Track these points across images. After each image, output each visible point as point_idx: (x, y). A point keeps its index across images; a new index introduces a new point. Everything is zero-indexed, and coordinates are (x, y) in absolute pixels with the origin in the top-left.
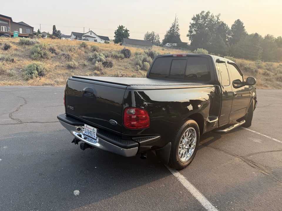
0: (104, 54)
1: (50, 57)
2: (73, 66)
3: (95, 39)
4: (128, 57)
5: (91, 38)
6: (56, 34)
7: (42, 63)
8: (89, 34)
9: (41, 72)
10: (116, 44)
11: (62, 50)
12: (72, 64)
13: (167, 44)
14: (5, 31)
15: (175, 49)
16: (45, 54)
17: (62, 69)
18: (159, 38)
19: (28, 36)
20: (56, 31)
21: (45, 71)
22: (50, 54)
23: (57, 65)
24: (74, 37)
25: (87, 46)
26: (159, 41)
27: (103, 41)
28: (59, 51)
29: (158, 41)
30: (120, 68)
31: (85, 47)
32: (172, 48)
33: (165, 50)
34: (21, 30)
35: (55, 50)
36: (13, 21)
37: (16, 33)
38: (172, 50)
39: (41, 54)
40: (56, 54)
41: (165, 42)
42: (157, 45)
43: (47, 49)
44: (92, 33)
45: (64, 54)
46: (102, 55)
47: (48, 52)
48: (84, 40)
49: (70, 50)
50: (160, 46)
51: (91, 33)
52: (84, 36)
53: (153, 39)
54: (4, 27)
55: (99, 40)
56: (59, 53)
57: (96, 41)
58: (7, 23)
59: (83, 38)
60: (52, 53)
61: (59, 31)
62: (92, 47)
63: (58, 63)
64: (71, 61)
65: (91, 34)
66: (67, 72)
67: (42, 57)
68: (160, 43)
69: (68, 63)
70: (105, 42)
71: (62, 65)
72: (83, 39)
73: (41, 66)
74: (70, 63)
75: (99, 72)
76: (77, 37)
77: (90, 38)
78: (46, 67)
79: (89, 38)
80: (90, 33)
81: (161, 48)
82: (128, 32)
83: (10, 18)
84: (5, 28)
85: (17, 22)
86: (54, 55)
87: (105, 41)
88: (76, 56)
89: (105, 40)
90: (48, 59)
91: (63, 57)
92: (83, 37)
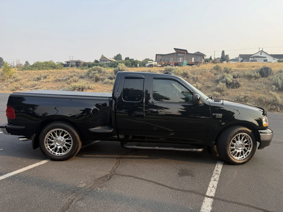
3: (266, 58)
5: (260, 58)
6: (224, 58)
8: (259, 55)
14: (182, 61)
19: (194, 63)
20: (224, 56)
24: (241, 59)
27: (276, 60)
28: (191, 75)
31: (217, 69)
34: (193, 59)
35: (187, 75)
37: (185, 62)
43: (179, 74)
44: (263, 53)
45: (193, 78)
48: (252, 61)
49: (201, 73)
51: (261, 53)
52: (252, 58)
54: (181, 58)
55: (270, 59)
56: (190, 77)
57: (266, 61)
58: (183, 55)
59: (250, 59)
61: (227, 56)
65: (261, 54)
70: (279, 61)
72: (250, 60)
75: (219, 93)
76: (244, 59)
77: (259, 58)
79: (258, 58)
80: (260, 53)
83: (186, 51)
84: (182, 59)
85: (193, 53)
87: (279, 59)
88: (204, 78)
91: (191, 80)
92: (250, 58)
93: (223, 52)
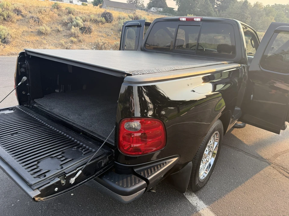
0: (81, 18)
1: (15, 21)
2: (44, 32)
4: (110, 22)
7: (5, 27)
9: (5, 38)
10: (95, 6)
11: (30, 12)
12: (43, 29)
13: (152, 9)
15: (161, 14)
16: (8, 17)
17: (31, 35)
18: (143, 2)
21: (9, 37)
22: (15, 17)
23: (24, 30)
25: (60, 7)
26: (143, 5)
28: (27, 12)
29: (142, 4)
30: (100, 34)
31: (58, 8)
32: (158, 13)
33: (150, 15)
35: (21, 12)
38: (157, 15)
39: (3, 16)
40: (23, 16)
41: (150, 6)
42: (142, 9)
43: (10, 9)
45: (32, 17)
46: (79, 18)
47: (12, 14)
48: (58, 0)
49: (40, 12)
50: (144, 10)
53: (137, 2)
55: (75, 1)
56: (26, 16)
57: (71, 2)
60: (18, 15)
62: (66, 9)
63: (25, 28)
64: (42, 25)
66: (38, 39)
67: (4, 19)
68: (144, 7)
69: (38, 28)
71: (30, 30)
73: (4, 31)
74: (41, 27)
75: (76, 39)
78: (10, 32)
81: (146, 13)
86: (20, 17)
88: (47, 19)
90: (13, 22)
91: (31, 21)
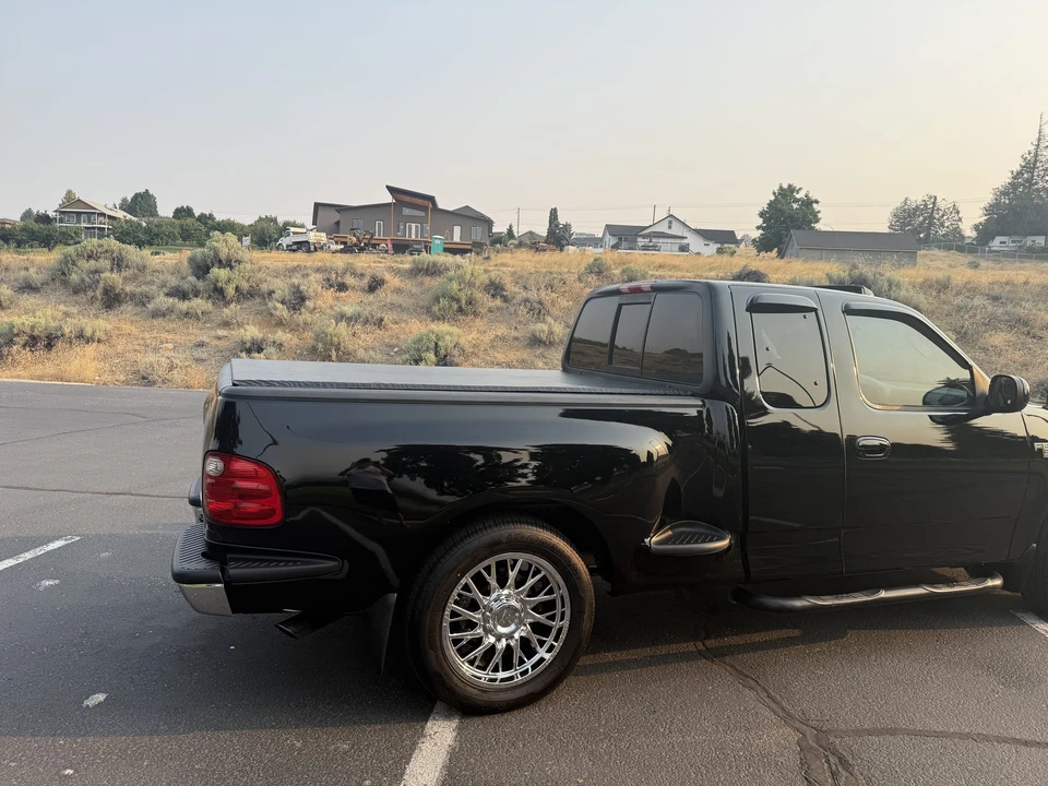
1: (483, 311)
2: (544, 338)
3: (685, 241)
5: (669, 241)
6: (558, 237)
7: (454, 330)
8: (663, 228)
9: (445, 356)
10: (763, 254)
11: (525, 288)
12: (543, 331)
13: (996, 243)
14: (417, 236)
15: (1037, 258)
16: (470, 302)
17: (511, 348)
18: (960, 220)
19: (470, 247)
20: (557, 226)
21: (456, 353)
22: (486, 301)
23: (499, 334)
24: (612, 241)
25: (608, 269)
26: (959, 233)
27: (714, 247)
28: (517, 290)
29: (955, 229)
31: (599, 273)
32: (1020, 257)
33: (983, 263)
34: (457, 230)
35: (503, 289)
36: (440, 206)
37: (438, 242)
38: (1018, 264)
39: (458, 301)
40: (505, 299)
41: (986, 233)
42: (949, 248)
43: (478, 284)
44: (674, 224)
45: (526, 300)
47: (479, 295)
48: (645, 248)
49: (550, 286)
50: (961, 249)
51: (670, 222)
52: (644, 237)
53: (931, 224)
54: (413, 225)
55: (696, 244)
56: (513, 298)
57: (684, 248)
58: (423, 214)
59: (641, 241)
60: (493, 296)
61: (567, 227)
63: (501, 330)
64: (544, 321)
65: (670, 227)
66: (525, 356)
67: (460, 310)
68: (963, 237)
69: (532, 327)
70: (720, 251)
71: (516, 334)
72: (640, 244)
73: (448, 338)
74: (540, 326)
76: (620, 239)
77: (666, 240)
78: (462, 341)
79: (661, 240)
80: (666, 222)
81: (966, 259)
82: (815, 205)
83: (431, 199)
84: (417, 227)
85: (451, 209)
86: (498, 302)
87: (719, 246)
88: (564, 303)
89: (722, 243)
90: (476, 314)
91: (522, 310)
92: (640, 239)
93: (554, 214)
